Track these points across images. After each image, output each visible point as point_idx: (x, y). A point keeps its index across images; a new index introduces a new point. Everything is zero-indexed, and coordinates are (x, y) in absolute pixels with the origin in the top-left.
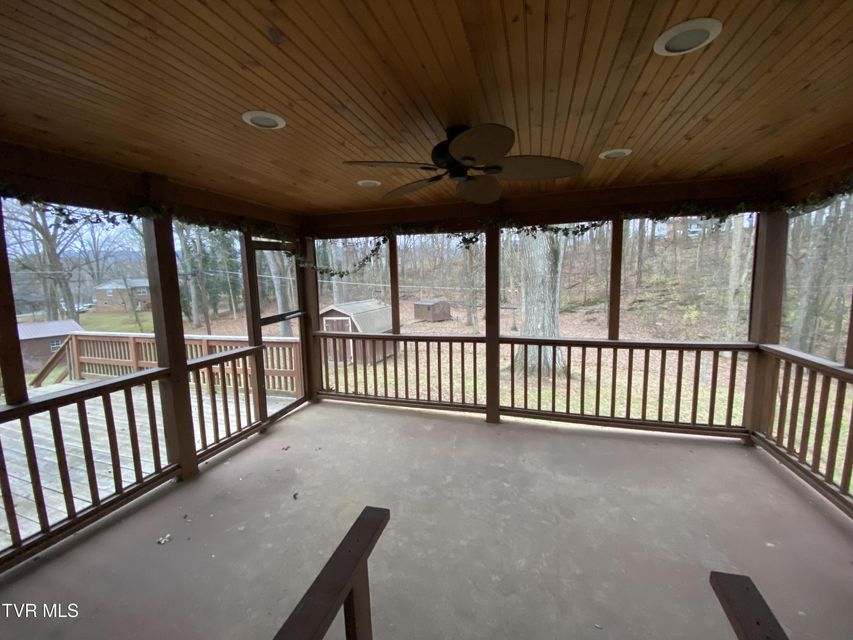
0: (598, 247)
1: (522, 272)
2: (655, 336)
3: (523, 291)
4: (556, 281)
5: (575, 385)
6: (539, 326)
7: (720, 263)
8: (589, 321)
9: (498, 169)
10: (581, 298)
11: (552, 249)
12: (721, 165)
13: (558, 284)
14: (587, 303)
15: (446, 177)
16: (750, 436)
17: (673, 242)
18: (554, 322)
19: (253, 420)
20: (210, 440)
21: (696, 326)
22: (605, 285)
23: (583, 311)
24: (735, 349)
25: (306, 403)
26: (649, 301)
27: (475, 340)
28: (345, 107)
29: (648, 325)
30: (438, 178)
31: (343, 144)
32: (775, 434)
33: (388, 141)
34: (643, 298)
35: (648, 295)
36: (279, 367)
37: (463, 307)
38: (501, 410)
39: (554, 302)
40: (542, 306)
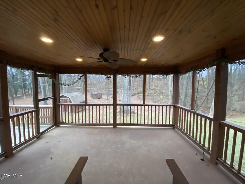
0: (140, 79)
1: (122, 85)
2: (154, 102)
3: (122, 91)
4: (130, 88)
5: (136, 115)
6: (126, 100)
7: (167, 84)
8: (138, 98)
10: (136, 92)
11: (129, 80)
12: (166, 64)
14: (138, 94)
15: (103, 62)
16: (174, 126)
17: (157, 79)
18: (130, 99)
19: (34, 134)
21: (162, 99)
22: (142, 89)
23: (137, 96)
24: (170, 106)
25: (54, 127)
27: (110, 105)
29: (152, 99)
30: (101, 61)
32: (179, 125)
34: (151, 92)
35: (152, 92)
36: (44, 115)
37: (106, 94)
38: (117, 124)
39: (130, 94)
40: (127, 95)
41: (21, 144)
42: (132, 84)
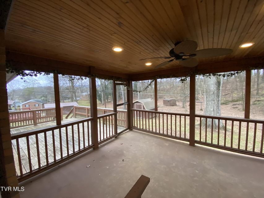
0: (238, 80)
1: (205, 90)
3: (205, 97)
4: (219, 93)
6: (212, 110)
8: (234, 108)
9: (195, 55)
10: (230, 99)
11: (217, 81)
13: (220, 94)
14: (233, 101)
15: (175, 60)
18: (218, 108)
19: (113, 134)
20: (102, 138)
22: (242, 94)
23: (231, 104)
25: (128, 130)
26: (263, 101)
27: (185, 115)
28: (140, 42)
30: (172, 60)
31: (140, 53)
33: (155, 51)
35: (262, 98)
36: (121, 118)
37: (181, 101)
38: (195, 142)
39: (219, 101)
40: (213, 102)
41: (105, 141)
42: (222, 87)
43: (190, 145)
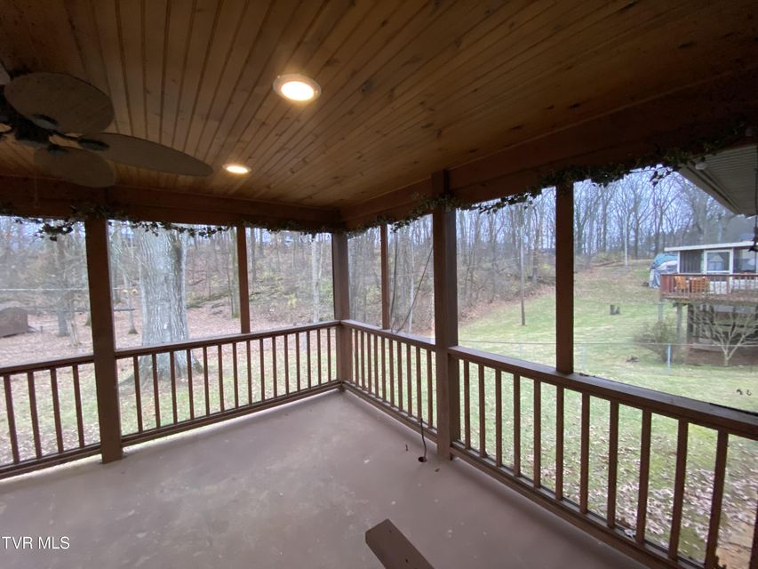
0: (218, 248)
1: (140, 270)
2: (271, 320)
3: (143, 291)
4: (181, 279)
6: (165, 326)
7: (305, 264)
8: (215, 314)
10: (206, 294)
11: (174, 246)
13: (184, 282)
14: (212, 298)
16: (341, 385)
17: (276, 248)
18: (181, 320)
21: (296, 309)
22: (233, 277)
23: (209, 305)
24: (328, 327)
26: (263, 293)
27: (74, 363)
29: (264, 312)
34: (259, 291)
35: (262, 288)
38: (126, 440)
39: (181, 300)
40: (167, 305)
42: (186, 265)
43: (105, 461)
